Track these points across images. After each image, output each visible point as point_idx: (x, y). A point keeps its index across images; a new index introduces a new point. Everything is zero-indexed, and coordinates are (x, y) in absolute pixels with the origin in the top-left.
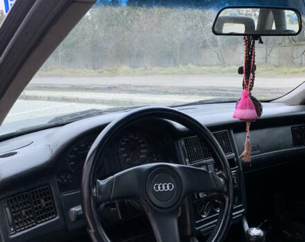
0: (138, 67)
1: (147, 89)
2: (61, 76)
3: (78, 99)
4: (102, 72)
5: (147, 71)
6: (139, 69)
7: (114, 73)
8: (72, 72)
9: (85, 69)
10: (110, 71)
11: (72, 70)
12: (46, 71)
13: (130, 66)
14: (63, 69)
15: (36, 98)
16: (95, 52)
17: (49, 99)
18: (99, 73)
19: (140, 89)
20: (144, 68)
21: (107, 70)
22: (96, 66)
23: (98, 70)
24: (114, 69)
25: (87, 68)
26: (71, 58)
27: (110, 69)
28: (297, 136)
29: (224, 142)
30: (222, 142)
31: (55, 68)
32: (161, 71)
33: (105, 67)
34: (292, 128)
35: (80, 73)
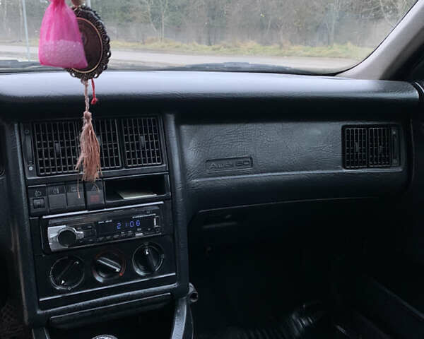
0: (270, 45)
4: (219, 49)
5: (283, 51)
6: (272, 47)
7: (235, 51)
8: (177, 47)
9: (197, 44)
10: (229, 47)
11: (178, 43)
12: (144, 43)
13: (261, 43)
14: (166, 42)
16: (213, 18)
18: (214, 49)
20: (278, 46)
21: (225, 47)
22: (212, 40)
23: (213, 46)
24: (236, 46)
25: (199, 42)
26: (179, 27)
27: (230, 45)
28: (353, 145)
29: (142, 138)
30: (137, 138)
31: (157, 40)
32: (304, 51)
33: (224, 42)
34: (343, 128)
35: (187, 49)
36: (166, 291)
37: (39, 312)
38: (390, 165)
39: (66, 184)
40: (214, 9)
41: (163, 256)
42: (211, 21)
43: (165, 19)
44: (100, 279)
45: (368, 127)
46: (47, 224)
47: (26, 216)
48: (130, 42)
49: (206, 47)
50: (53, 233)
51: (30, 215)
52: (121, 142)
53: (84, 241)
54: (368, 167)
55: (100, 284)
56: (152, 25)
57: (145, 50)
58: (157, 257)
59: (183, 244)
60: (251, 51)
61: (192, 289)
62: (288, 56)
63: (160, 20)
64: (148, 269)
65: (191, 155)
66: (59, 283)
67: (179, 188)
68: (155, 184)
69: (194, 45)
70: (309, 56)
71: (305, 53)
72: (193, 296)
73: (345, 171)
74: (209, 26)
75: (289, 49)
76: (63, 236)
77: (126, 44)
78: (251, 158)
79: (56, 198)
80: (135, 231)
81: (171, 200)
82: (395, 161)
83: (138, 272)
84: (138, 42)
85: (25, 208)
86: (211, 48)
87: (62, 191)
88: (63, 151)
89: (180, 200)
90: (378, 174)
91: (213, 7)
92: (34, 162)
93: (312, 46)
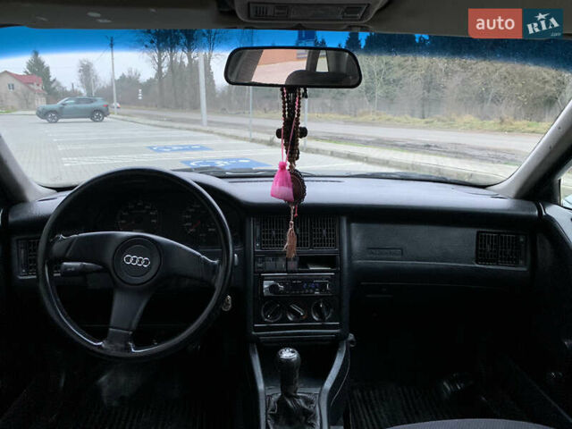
0: (490, 119)
1: (485, 154)
2: (372, 124)
3: (366, 158)
4: (432, 122)
5: (503, 126)
6: (492, 122)
7: (450, 125)
8: (389, 120)
9: (409, 117)
10: (443, 121)
11: (389, 116)
12: (355, 116)
13: (479, 116)
14: (378, 114)
15: (317, 151)
16: (429, 92)
17: (333, 154)
18: (427, 123)
19: (476, 153)
20: (499, 121)
21: (439, 120)
22: (426, 113)
23: (426, 120)
24: (451, 120)
25: (412, 115)
26: (392, 100)
27: (445, 118)
28: (485, 247)
29: (324, 231)
30: (321, 231)
31: (369, 113)
32: (529, 126)
33: (438, 116)
34: (478, 233)
35: (399, 122)
36: (332, 334)
37: (253, 333)
38: (517, 264)
39: (276, 256)
40: (431, 82)
41: (332, 310)
42: (426, 94)
43: (379, 92)
44: (290, 318)
45: (499, 233)
46: (263, 279)
47: (252, 273)
48: (343, 114)
49: (419, 120)
50: (266, 285)
51: (255, 272)
52: (311, 233)
53: (284, 292)
54: (498, 265)
55: (290, 322)
56: (365, 98)
57: (357, 123)
58: (328, 310)
59: (346, 303)
60: (468, 125)
61: (351, 337)
62: (509, 131)
63: (374, 93)
64: (322, 317)
65: (356, 244)
66: (267, 317)
67: (346, 265)
68: (330, 261)
69: (406, 118)
70: (533, 132)
71: (530, 129)
72: (352, 342)
73: (477, 266)
74: (424, 99)
75: (512, 124)
76: (272, 288)
77: (338, 116)
78: (402, 249)
79: (270, 264)
80: (315, 291)
81: (339, 273)
82: (521, 262)
83: (315, 317)
84: (350, 114)
85: (252, 267)
86: (423, 121)
87: (273, 260)
88: (277, 235)
89: (346, 273)
90: (506, 270)
91: (429, 80)
92: (260, 241)
93: (538, 121)
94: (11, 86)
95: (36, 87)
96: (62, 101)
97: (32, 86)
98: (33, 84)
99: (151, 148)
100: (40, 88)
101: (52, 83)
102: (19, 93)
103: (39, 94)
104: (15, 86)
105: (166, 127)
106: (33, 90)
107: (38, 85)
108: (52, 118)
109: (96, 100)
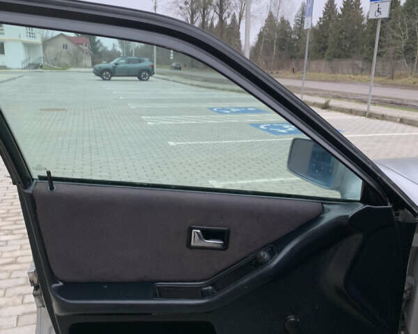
94: (65, 47)
95: (84, 48)
96: (115, 61)
97: (81, 46)
98: (82, 44)
99: (212, 109)
100: (87, 48)
101: (96, 43)
102: (71, 52)
103: (87, 53)
104: (68, 46)
105: (211, 88)
106: (82, 49)
107: (86, 45)
108: (107, 76)
109: (144, 61)
